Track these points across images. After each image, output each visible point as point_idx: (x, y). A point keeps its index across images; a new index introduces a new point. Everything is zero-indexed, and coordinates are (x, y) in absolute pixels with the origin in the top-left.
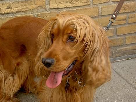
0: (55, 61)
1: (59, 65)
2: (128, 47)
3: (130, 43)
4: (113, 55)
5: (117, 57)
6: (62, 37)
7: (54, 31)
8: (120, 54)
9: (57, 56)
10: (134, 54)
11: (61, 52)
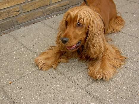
0: (69, 39)
1: (71, 42)
2: (55, 5)
3: (56, 2)
4: (44, 14)
5: (48, 15)
6: (73, 24)
7: (68, 20)
8: (50, 12)
9: (70, 36)
10: (61, 10)
11: (72, 33)
